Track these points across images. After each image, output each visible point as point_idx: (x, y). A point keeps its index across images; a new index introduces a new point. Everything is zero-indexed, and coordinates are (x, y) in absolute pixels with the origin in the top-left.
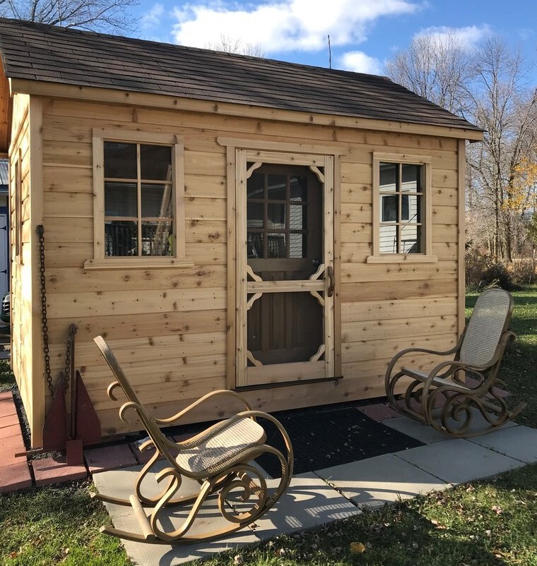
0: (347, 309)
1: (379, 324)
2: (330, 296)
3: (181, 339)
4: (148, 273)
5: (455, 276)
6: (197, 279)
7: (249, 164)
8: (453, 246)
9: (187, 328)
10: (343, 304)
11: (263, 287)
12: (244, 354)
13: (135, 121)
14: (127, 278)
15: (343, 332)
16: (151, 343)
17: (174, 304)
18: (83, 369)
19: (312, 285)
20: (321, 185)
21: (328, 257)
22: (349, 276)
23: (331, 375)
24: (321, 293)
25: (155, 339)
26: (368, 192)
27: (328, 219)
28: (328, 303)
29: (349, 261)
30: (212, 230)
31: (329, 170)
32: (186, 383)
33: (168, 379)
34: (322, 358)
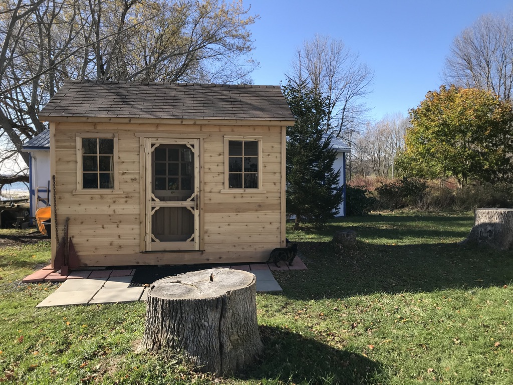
2: (197, 209)
3: (117, 227)
5: (279, 201)
6: (125, 199)
7: (153, 145)
8: (278, 184)
9: (120, 222)
10: (206, 214)
12: (150, 236)
14: (92, 198)
15: (206, 228)
16: (103, 228)
17: (114, 211)
18: (73, 237)
19: (188, 204)
20: (193, 154)
21: (196, 190)
22: (210, 199)
23: (197, 248)
24: (193, 208)
25: (105, 226)
26: (222, 156)
27: (197, 171)
28: (196, 213)
29: (210, 192)
30: (133, 177)
31: (197, 146)
32: (120, 247)
33: (111, 244)
34: (193, 240)
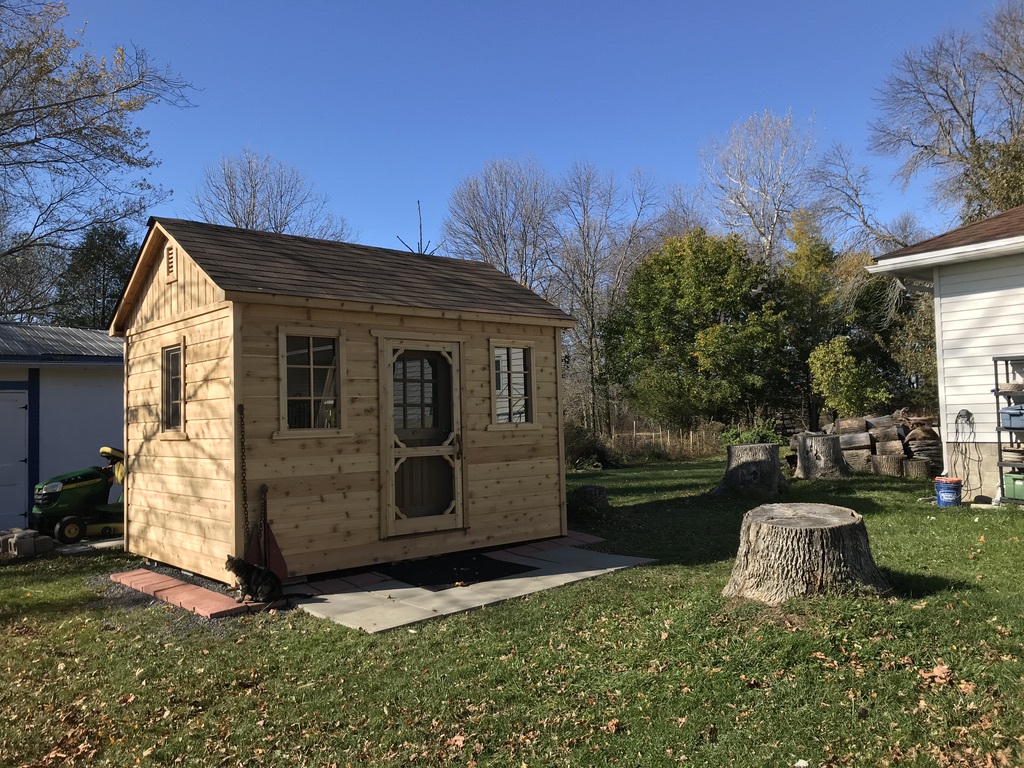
0: (472, 469)
1: (498, 482)
2: (458, 459)
3: (345, 497)
4: (319, 442)
5: (556, 441)
6: (357, 446)
7: (395, 351)
8: (554, 415)
9: (349, 487)
10: (469, 466)
11: (407, 452)
12: (392, 510)
13: (309, 318)
14: (304, 446)
15: (470, 489)
16: (322, 500)
17: (339, 468)
18: (272, 521)
19: (444, 450)
20: (449, 367)
21: (456, 426)
22: (474, 442)
23: (460, 526)
24: (451, 456)
25: (325, 496)
26: (486, 372)
27: (456, 394)
28: (457, 464)
29: (474, 429)
30: (367, 406)
31: (455, 355)
32: (349, 534)
33: (335, 530)
34: (453, 512)
